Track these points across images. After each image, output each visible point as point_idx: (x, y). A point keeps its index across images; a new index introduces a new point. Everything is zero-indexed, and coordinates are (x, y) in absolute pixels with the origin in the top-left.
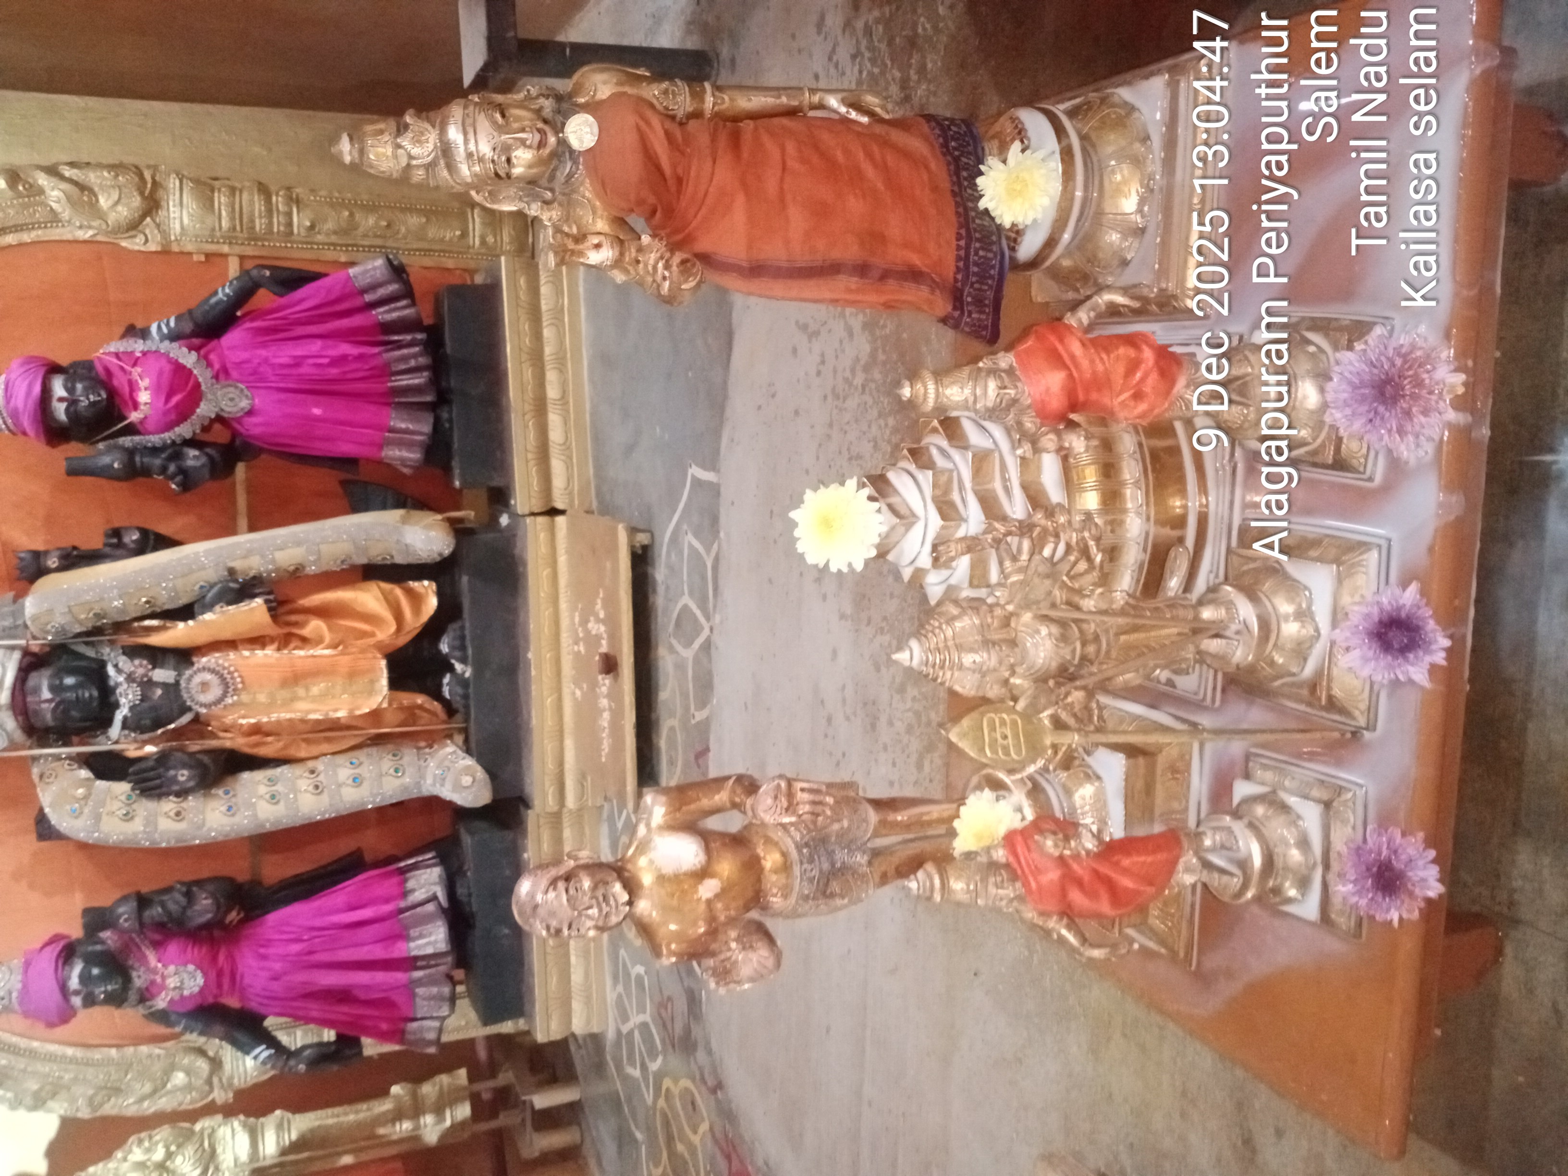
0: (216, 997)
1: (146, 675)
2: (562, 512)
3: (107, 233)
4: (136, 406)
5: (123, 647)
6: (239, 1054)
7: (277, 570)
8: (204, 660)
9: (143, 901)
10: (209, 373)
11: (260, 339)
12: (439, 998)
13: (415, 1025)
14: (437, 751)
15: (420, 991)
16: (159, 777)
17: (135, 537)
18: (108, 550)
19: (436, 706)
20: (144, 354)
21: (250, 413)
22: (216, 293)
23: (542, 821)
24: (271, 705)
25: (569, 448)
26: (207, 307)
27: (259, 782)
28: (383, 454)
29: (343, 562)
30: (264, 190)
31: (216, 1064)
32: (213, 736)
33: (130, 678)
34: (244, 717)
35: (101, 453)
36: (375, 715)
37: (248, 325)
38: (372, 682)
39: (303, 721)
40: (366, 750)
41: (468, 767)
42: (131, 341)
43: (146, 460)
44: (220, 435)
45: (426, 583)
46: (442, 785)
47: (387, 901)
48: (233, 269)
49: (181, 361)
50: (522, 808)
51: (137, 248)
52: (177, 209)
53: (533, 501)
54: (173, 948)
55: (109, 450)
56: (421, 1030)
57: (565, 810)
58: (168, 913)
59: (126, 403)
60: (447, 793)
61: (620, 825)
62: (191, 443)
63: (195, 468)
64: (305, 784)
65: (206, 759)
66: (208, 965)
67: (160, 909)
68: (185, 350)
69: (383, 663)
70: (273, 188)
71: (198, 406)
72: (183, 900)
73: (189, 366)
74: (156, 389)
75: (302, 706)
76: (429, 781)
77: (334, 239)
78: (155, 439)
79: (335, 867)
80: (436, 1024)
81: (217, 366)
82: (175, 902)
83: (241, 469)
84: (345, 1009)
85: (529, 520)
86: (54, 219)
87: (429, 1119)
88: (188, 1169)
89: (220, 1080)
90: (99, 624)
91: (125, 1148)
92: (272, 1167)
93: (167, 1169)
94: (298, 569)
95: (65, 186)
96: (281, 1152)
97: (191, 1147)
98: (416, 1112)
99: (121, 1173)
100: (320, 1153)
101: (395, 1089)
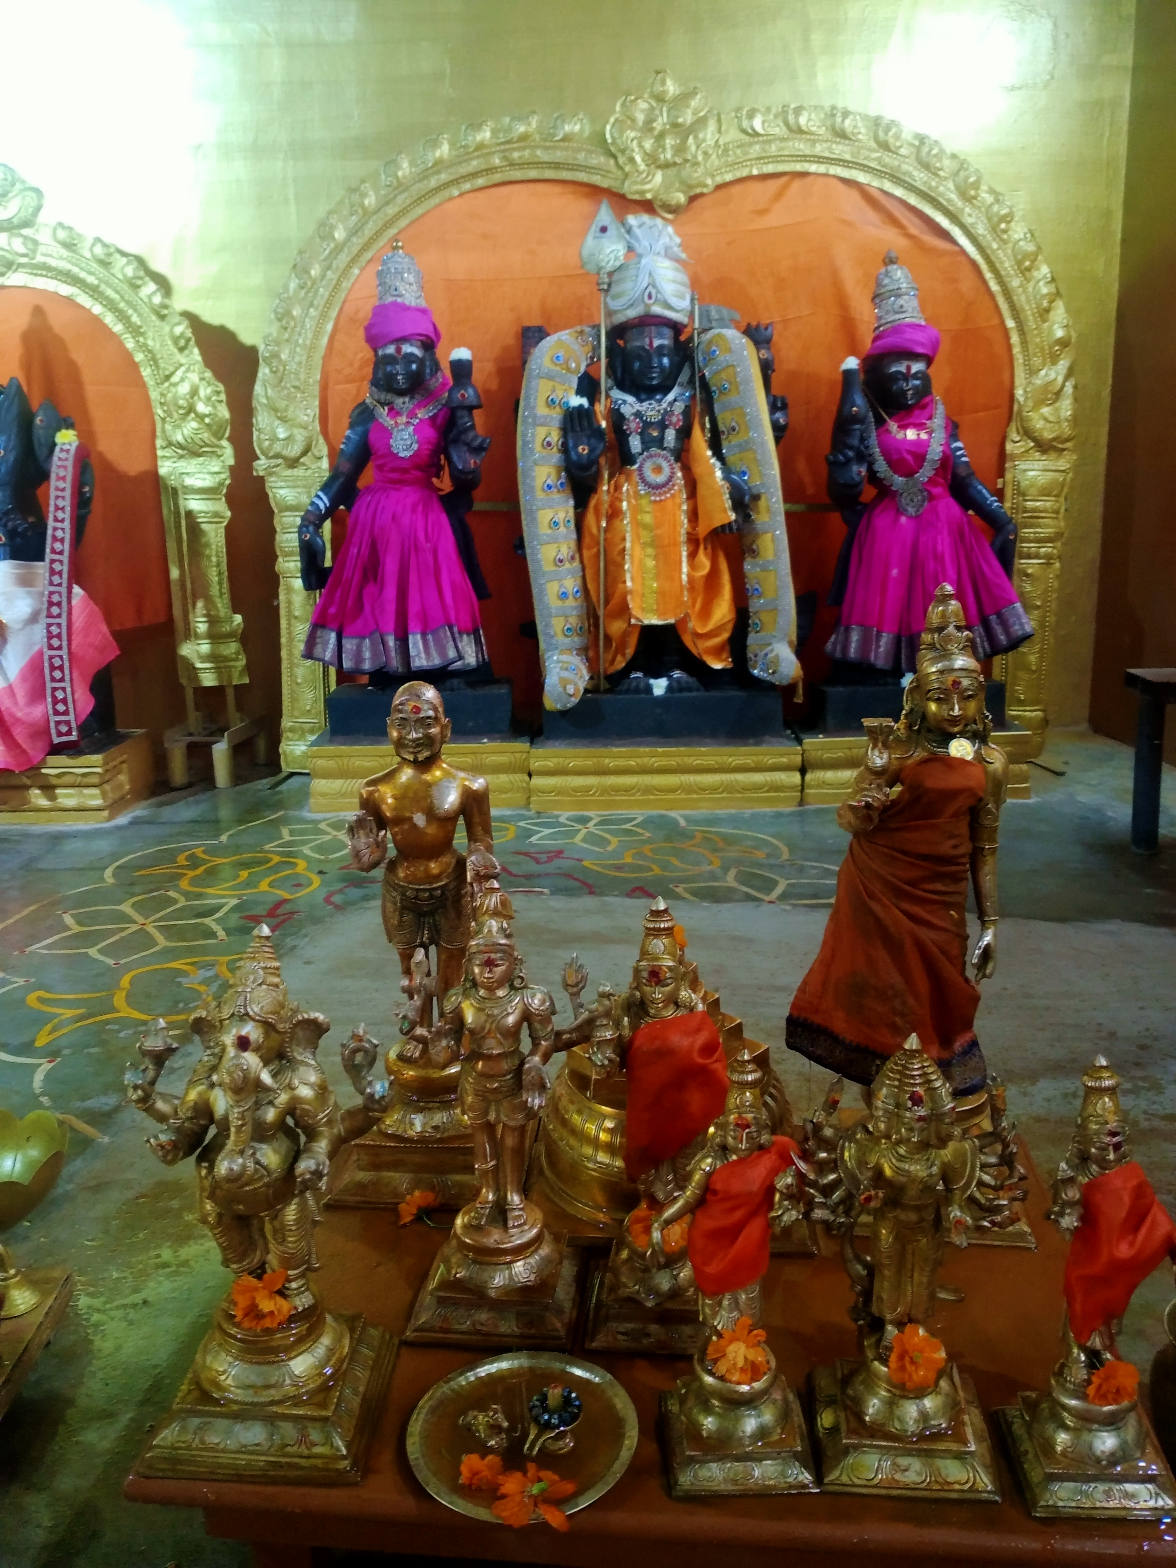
2: (803, 778)
3: (1021, 412)
4: (904, 427)
7: (755, 535)
13: (333, 636)
14: (584, 664)
16: (582, 430)
17: (781, 420)
18: (772, 399)
19: (620, 664)
23: (519, 755)
24: (637, 524)
27: (567, 512)
31: (293, 462)
32: (611, 477)
36: (624, 610)
37: (965, 519)
43: (858, 433)
46: (562, 669)
50: (530, 738)
51: (1009, 434)
52: (1041, 467)
53: (810, 754)
54: (430, 433)
57: (531, 777)
64: (563, 551)
65: (594, 469)
69: (672, 621)
85: (798, 749)
86: (1032, 372)
87: (205, 647)
88: (186, 432)
89: (278, 465)
90: (714, 388)
91: (213, 380)
92: (176, 506)
93: (188, 413)
94: (754, 553)
95: (1060, 379)
96: (189, 514)
97: (206, 436)
98: (214, 637)
99: (189, 375)
100: (185, 549)
101: (238, 618)
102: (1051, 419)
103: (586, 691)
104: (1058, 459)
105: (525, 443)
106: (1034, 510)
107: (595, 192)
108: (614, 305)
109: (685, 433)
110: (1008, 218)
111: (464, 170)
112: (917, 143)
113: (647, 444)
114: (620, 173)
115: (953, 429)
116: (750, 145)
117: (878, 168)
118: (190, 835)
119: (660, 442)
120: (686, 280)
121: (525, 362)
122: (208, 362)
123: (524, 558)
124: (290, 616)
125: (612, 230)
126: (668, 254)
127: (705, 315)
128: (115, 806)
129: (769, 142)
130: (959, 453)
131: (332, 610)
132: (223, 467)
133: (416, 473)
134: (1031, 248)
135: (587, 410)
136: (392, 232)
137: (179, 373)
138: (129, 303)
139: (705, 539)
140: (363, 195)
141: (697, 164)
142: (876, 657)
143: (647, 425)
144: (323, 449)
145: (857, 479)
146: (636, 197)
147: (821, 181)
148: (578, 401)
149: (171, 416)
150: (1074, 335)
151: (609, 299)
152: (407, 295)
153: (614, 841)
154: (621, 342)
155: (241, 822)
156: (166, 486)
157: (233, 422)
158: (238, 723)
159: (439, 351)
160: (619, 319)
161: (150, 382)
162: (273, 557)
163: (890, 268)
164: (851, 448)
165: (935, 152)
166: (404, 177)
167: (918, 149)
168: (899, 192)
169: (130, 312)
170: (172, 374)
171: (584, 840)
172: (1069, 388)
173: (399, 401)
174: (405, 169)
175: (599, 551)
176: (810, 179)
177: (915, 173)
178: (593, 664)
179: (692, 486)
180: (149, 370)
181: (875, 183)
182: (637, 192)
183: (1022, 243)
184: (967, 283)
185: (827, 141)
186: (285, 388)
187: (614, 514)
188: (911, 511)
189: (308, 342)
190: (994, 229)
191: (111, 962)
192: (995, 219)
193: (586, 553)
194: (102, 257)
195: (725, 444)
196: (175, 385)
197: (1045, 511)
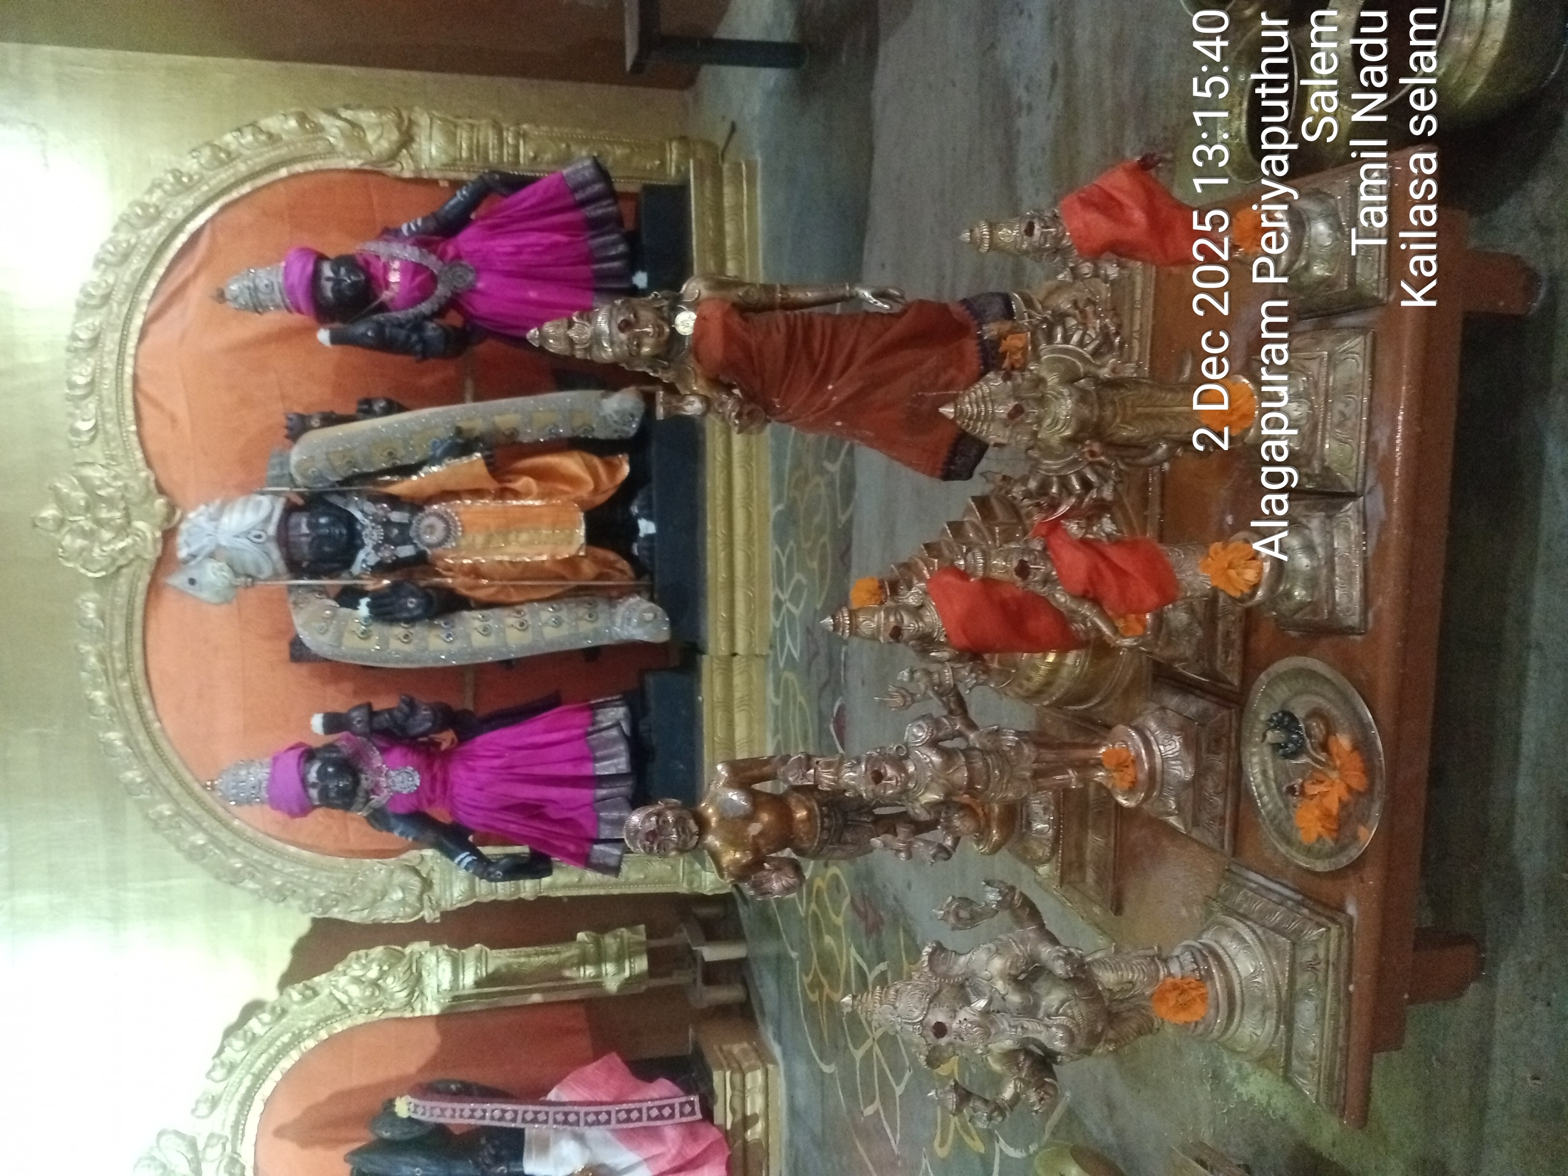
3: (372, 162)
4: (387, 284)
7: (495, 431)
13: (597, 847)
14: (625, 601)
16: (392, 604)
19: (624, 564)
23: (714, 666)
27: (475, 619)
29: (551, 434)
30: (497, 126)
31: (427, 883)
32: (438, 574)
36: (572, 563)
37: (480, 223)
38: (572, 533)
44: (454, 319)
50: (698, 654)
51: (394, 174)
52: (427, 143)
54: (396, 754)
56: (605, 855)
57: (736, 656)
64: (512, 622)
65: (430, 591)
69: (581, 516)
70: (505, 125)
84: (537, 824)
86: (331, 151)
87: (609, 968)
88: (397, 989)
89: (430, 900)
90: (350, 473)
91: (346, 962)
92: (469, 997)
93: (378, 986)
94: (514, 433)
95: (339, 123)
96: (478, 984)
97: (401, 969)
98: (599, 960)
99: (340, 986)
100: (511, 988)
101: (581, 936)
103: (651, 599)
104: (418, 125)
105: (406, 660)
106: (470, 149)
107: (154, 588)
108: (267, 571)
109: (395, 502)
110: (177, 174)
111: (135, 719)
112: (103, 266)
113: (405, 540)
114: (136, 563)
115: (390, 233)
116: (106, 432)
117: (127, 305)
118: (791, 986)
119: (404, 527)
120: (242, 499)
121: (326, 660)
122: (328, 967)
123: (519, 660)
124: (578, 885)
125: (194, 574)
126: (215, 518)
127: (277, 480)
128: (764, 1057)
129: (103, 414)
130: (413, 228)
131: (572, 848)
132: (432, 952)
133: (436, 767)
134: (207, 152)
135: (373, 599)
136: (197, 787)
137: (339, 995)
138: (270, 1045)
139: (500, 481)
140: (161, 816)
141: (126, 487)
143: (387, 540)
144: (412, 856)
145: (439, 332)
146: (159, 547)
147: (141, 361)
148: (363, 609)
149: (381, 1003)
150: (293, 110)
151: (262, 577)
152: (260, 776)
153: (798, 576)
154: (305, 564)
155: (779, 936)
156: (451, 1007)
157: (386, 943)
158: (683, 936)
159: (315, 744)
160: (281, 566)
161: (349, 1023)
162: (521, 902)
163: (228, 295)
164: (408, 337)
165: (111, 248)
166: (142, 776)
167: (109, 265)
168: (152, 284)
169: (278, 1043)
170: (340, 1003)
171: (797, 605)
172: (347, 114)
173: (365, 784)
174: (133, 775)
175: (513, 586)
176: (140, 373)
177: (133, 267)
178: (625, 592)
179: (447, 495)
180: (336, 1025)
181: (143, 308)
182: (155, 547)
183: (203, 161)
184: (244, 215)
185: (102, 357)
186: (353, 892)
187: (475, 572)
188: (471, 277)
189: (307, 870)
190: (188, 189)
191: (908, 1075)
192: (179, 187)
193: (515, 598)
194: (224, 1071)
195: (407, 461)
196: (351, 1000)
197: (471, 139)
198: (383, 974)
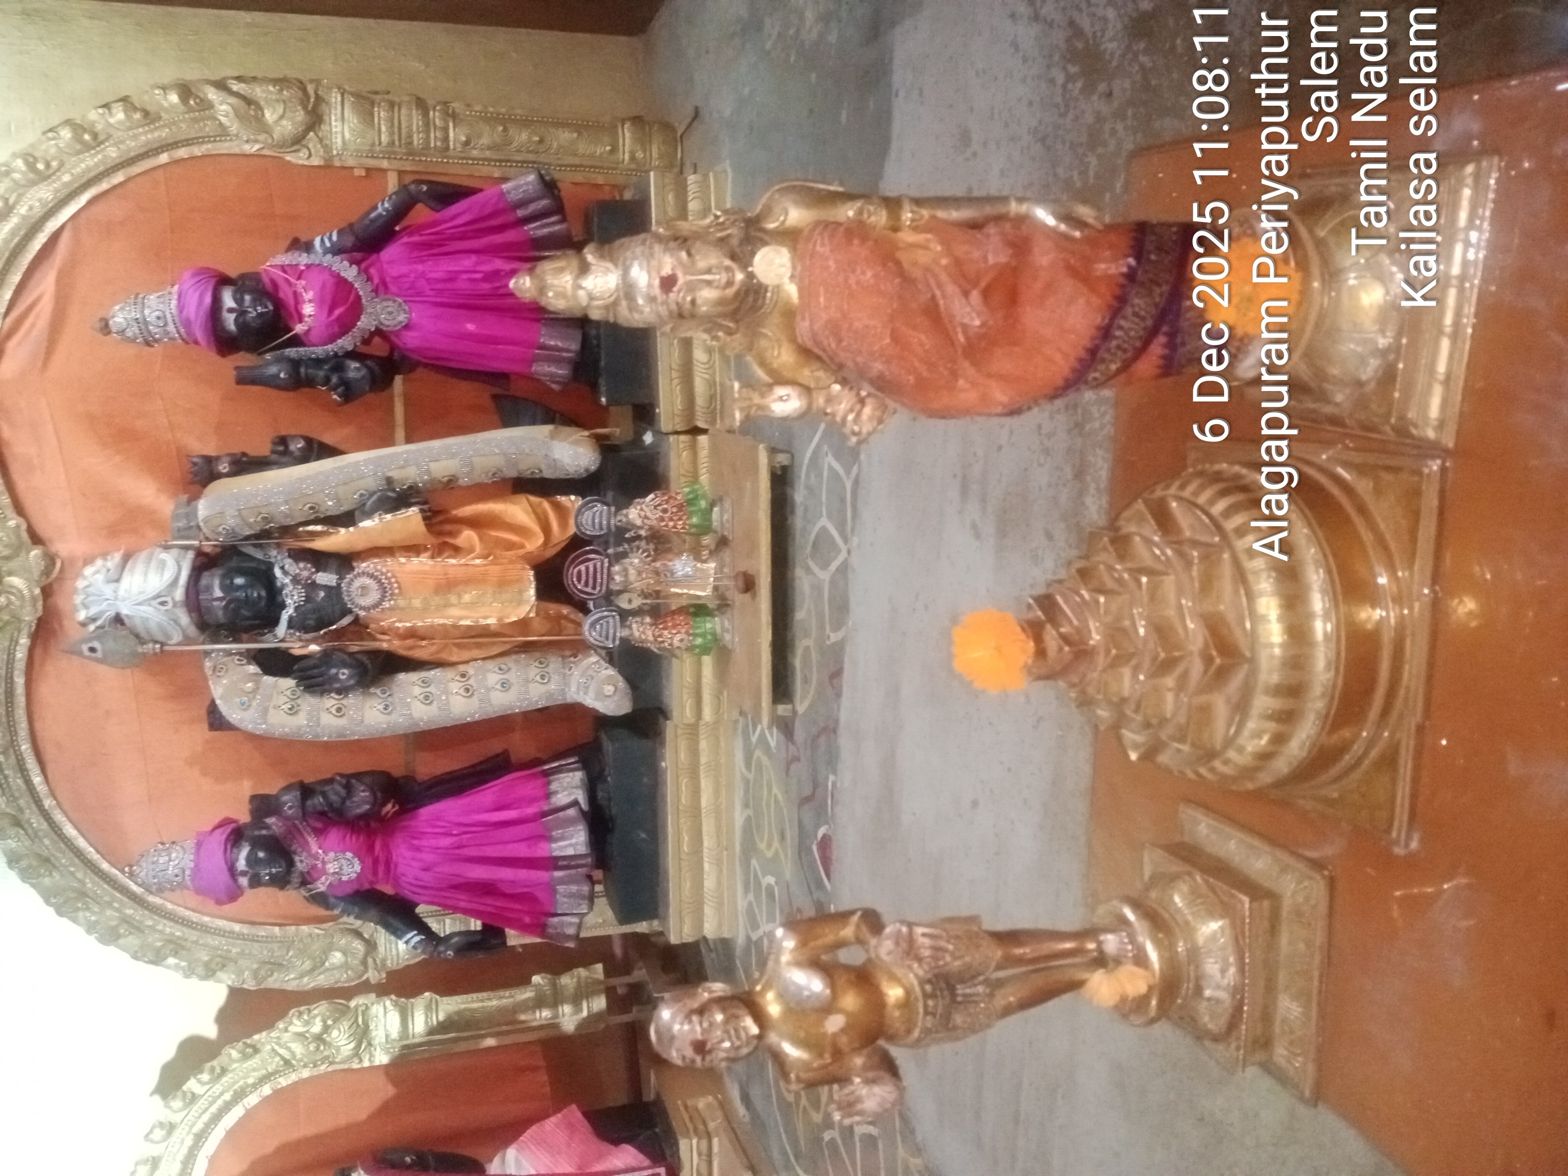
0: (371, 883)
1: (309, 578)
2: (704, 431)
3: (272, 147)
4: (301, 318)
5: (289, 550)
6: (392, 938)
7: (432, 481)
8: (364, 565)
9: (306, 791)
10: (369, 287)
11: (415, 254)
12: (579, 896)
13: (555, 920)
14: (581, 660)
15: (561, 888)
17: (299, 446)
18: (274, 457)
20: (308, 266)
21: (407, 327)
22: (376, 208)
23: (679, 731)
24: (425, 609)
25: (712, 367)
26: (367, 222)
27: (414, 684)
28: (533, 369)
29: (494, 474)
30: (421, 104)
31: (371, 945)
33: (296, 580)
34: (400, 621)
35: (268, 364)
37: (405, 239)
38: (521, 592)
39: (455, 626)
40: (514, 657)
41: (610, 677)
42: (297, 254)
43: (310, 371)
44: (379, 348)
45: (573, 497)
46: (586, 693)
47: (532, 800)
48: (392, 183)
49: (342, 274)
50: (661, 720)
51: (300, 162)
52: (339, 124)
53: (677, 420)
54: (334, 835)
55: (278, 360)
56: (562, 924)
57: (702, 722)
58: (330, 805)
59: (290, 314)
60: (590, 701)
61: (754, 739)
62: (352, 355)
63: (357, 380)
64: (456, 687)
65: (365, 659)
66: (366, 852)
67: (321, 800)
68: (346, 263)
69: (532, 573)
70: (430, 102)
71: (359, 319)
72: (343, 792)
73: (350, 279)
74: (319, 302)
75: (454, 612)
76: (573, 689)
77: (488, 154)
78: (319, 351)
79: (483, 767)
80: (575, 920)
81: (376, 280)
82: (335, 793)
83: (398, 380)
84: (489, 900)
85: (672, 438)
86: (223, 133)
87: (567, 1009)
88: (344, 1042)
89: (375, 961)
90: (266, 527)
91: (287, 1019)
92: (420, 1045)
93: (324, 1042)
94: (452, 478)
95: (233, 100)
96: (429, 1032)
97: (346, 1023)
98: (555, 1000)
99: (283, 1042)
100: (465, 1034)
101: (536, 979)
102: (280, 110)
104: (328, 103)
105: (339, 733)
106: (391, 134)
108: (177, 637)
109: (320, 560)
110: (31, 160)
121: (248, 733)
122: (268, 1025)
127: (181, 534)
132: (378, 1003)
137: (282, 1051)
138: (211, 1103)
142: (568, 351)
149: (327, 1057)
156: (401, 1056)
157: (330, 1000)
160: (193, 631)
161: (293, 1077)
169: (219, 1102)
170: (283, 1058)
180: (280, 1080)
182: (34, 607)
186: (289, 960)
187: (412, 634)
190: (45, 178)
194: (164, 1132)
195: (331, 513)
196: (293, 1054)
197: (391, 120)
198: (326, 1029)
